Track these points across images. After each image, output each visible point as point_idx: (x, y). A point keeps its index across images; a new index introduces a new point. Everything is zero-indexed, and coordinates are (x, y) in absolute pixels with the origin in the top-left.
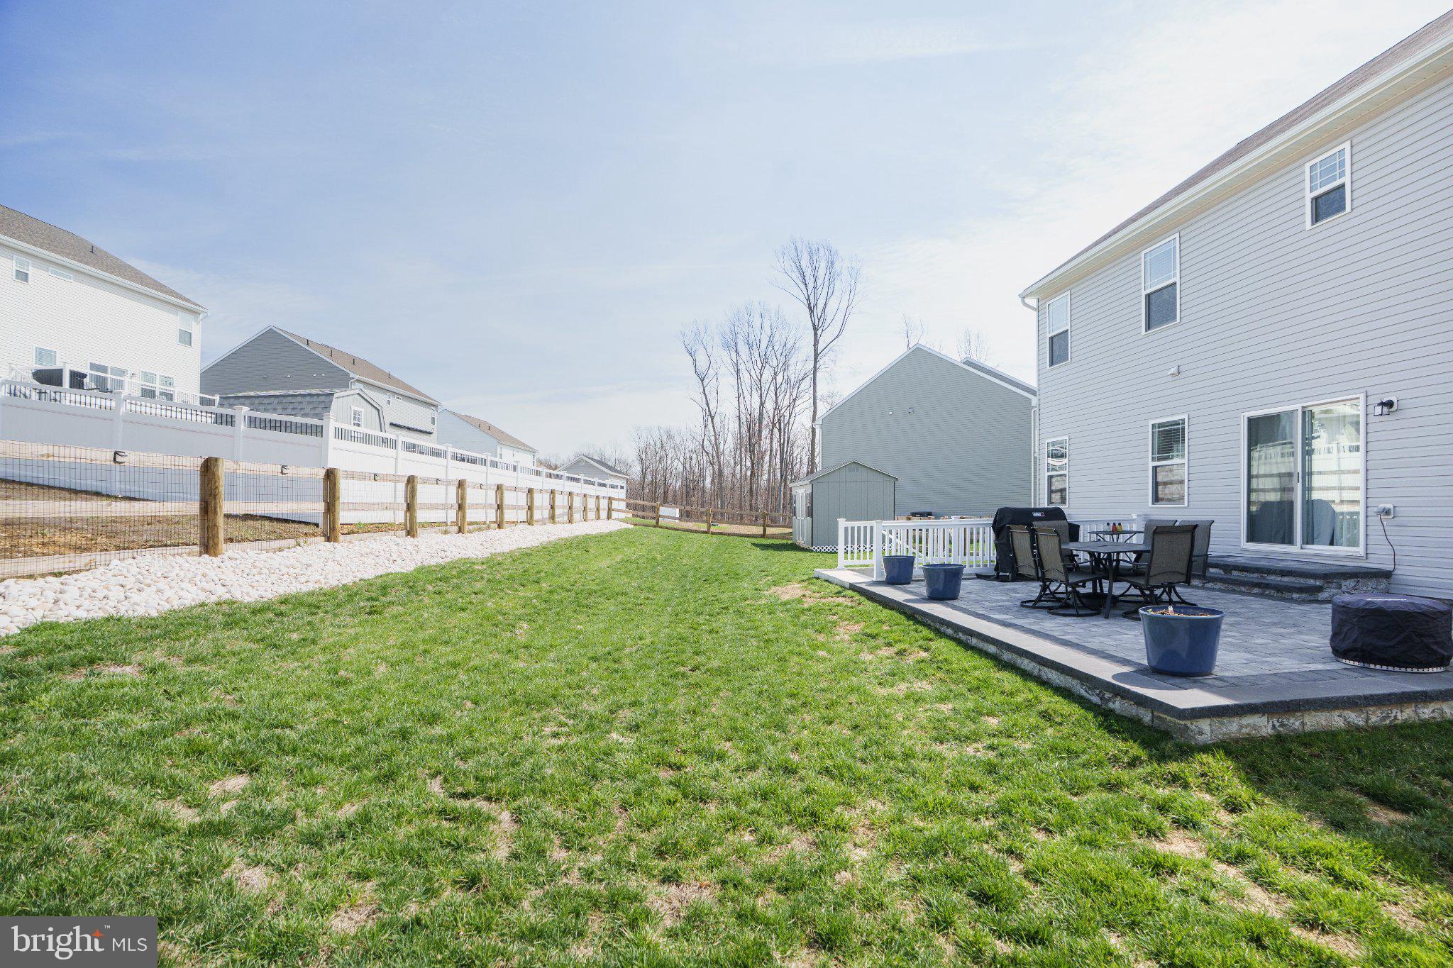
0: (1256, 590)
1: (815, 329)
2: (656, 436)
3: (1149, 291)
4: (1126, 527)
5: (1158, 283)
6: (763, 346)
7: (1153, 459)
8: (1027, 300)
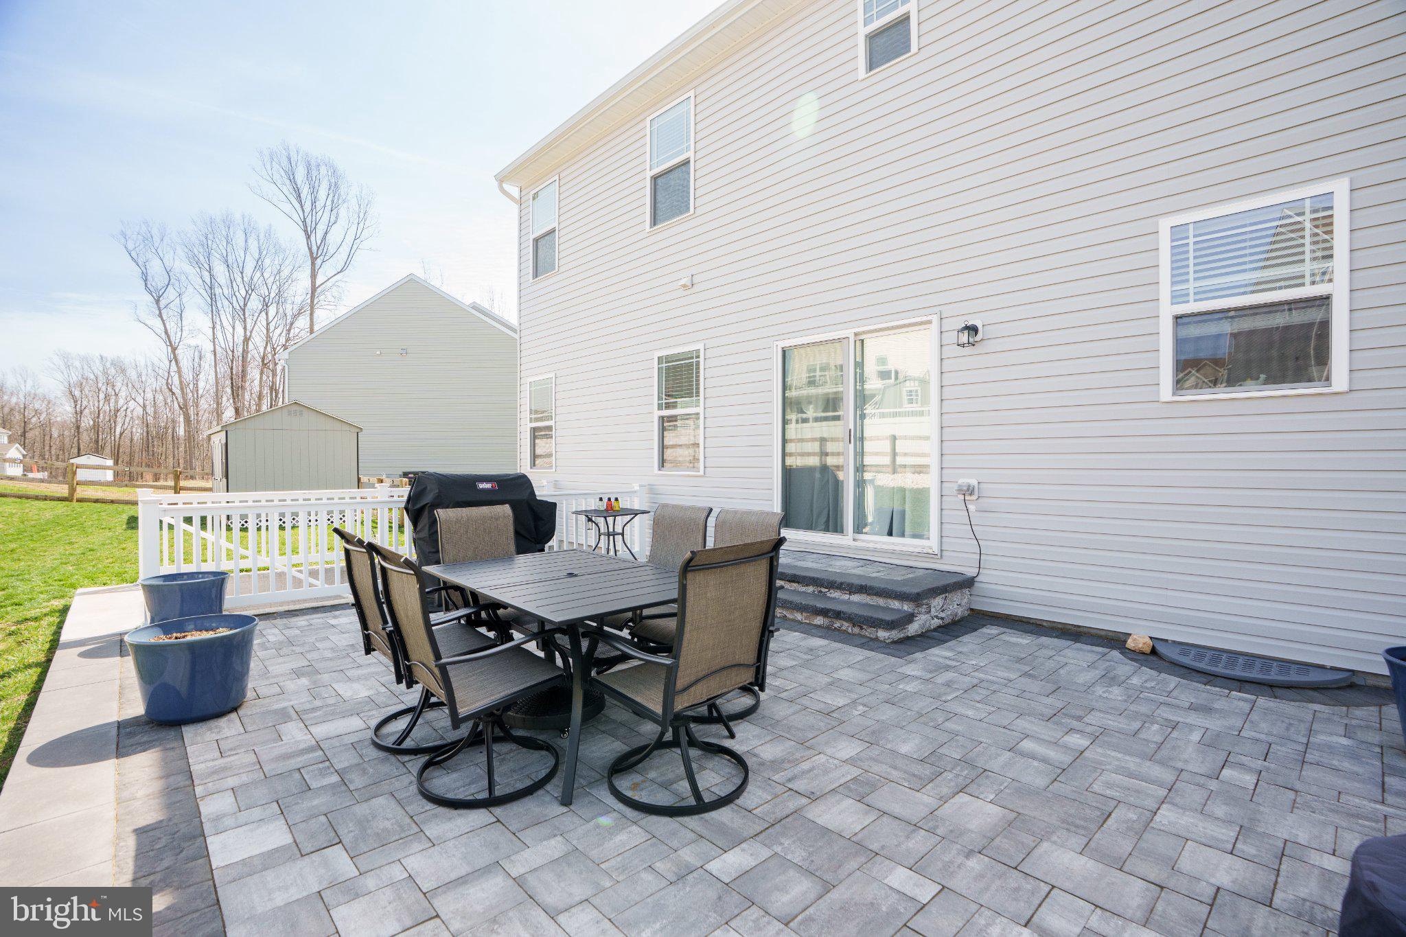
0: (819, 620)
1: (313, 260)
2: (98, 368)
3: (656, 171)
4: (624, 503)
5: (669, 159)
6: (248, 270)
7: (660, 407)
8: (506, 186)
